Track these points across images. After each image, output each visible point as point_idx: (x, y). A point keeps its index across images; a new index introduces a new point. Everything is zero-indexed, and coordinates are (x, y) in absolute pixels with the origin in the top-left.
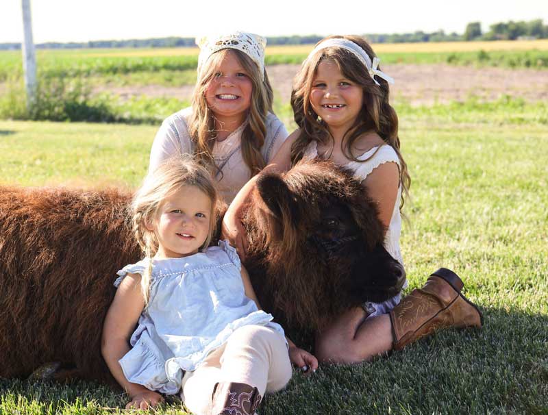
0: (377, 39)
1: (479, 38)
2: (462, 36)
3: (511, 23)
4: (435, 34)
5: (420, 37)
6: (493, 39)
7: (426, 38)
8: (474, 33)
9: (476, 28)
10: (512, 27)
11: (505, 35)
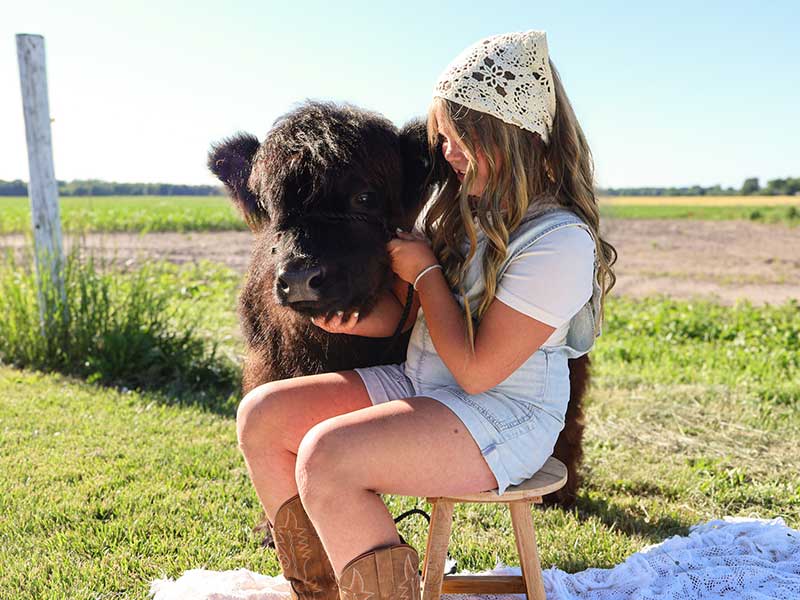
0: (654, 192)
1: (756, 193)
2: (740, 191)
3: (789, 179)
4: (711, 189)
5: (696, 191)
6: (771, 194)
7: (702, 192)
8: (752, 187)
9: (753, 184)
10: (790, 183)
11: (782, 191)
